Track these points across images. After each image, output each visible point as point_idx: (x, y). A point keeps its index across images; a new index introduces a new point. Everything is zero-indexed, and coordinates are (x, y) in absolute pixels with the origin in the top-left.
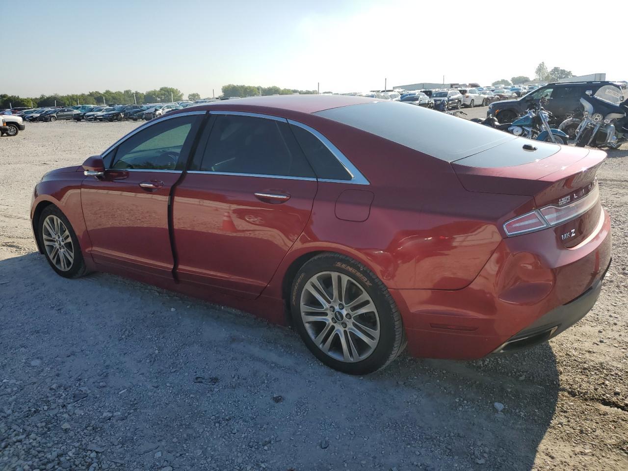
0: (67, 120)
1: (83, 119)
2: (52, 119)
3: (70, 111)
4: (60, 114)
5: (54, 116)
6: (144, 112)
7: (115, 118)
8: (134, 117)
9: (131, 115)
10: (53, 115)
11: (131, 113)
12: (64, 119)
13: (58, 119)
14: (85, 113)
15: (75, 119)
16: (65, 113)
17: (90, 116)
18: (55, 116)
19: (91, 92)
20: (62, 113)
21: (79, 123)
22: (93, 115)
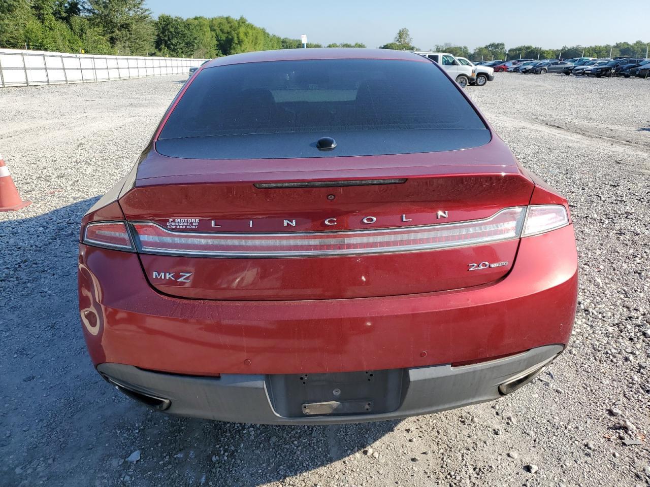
0: (558, 73)
1: (572, 73)
2: (542, 71)
3: (564, 63)
4: (552, 66)
5: (545, 69)
6: (639, 68)
7: (604, 73)
8: (626, 73)
9: (623, 70)
10: (545, 67)
11: (624, 68)
12: (555, 72)
13: (549, 72)
14: (575, 67)
15: (564, 72)
16: (557, 66)
17: (578, 70)
18: (547, 69)
19: (618, 43)
20: (554, 66)
21: (566, 77)
22: (583, 69)
